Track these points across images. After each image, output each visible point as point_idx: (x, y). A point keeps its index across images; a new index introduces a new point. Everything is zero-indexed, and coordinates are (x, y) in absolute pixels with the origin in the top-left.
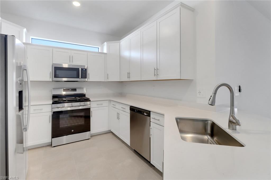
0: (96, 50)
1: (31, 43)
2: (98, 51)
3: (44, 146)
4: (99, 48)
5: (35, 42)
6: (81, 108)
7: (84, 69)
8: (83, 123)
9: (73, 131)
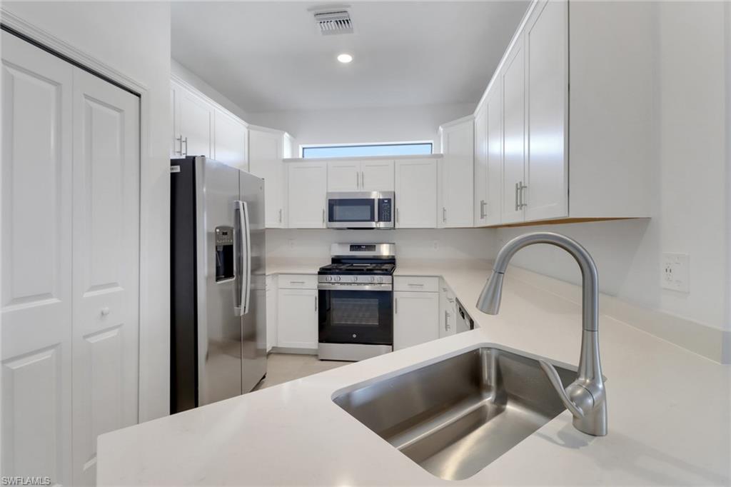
0: (425, 150)
1: (301, 156)
2: (429, 153)
3: (309, 355)
4: (431, 144)
5: (310, 155)
6: (367, 288)
7: (386, 199)
8: (377, 324)
9: (354, 336)
